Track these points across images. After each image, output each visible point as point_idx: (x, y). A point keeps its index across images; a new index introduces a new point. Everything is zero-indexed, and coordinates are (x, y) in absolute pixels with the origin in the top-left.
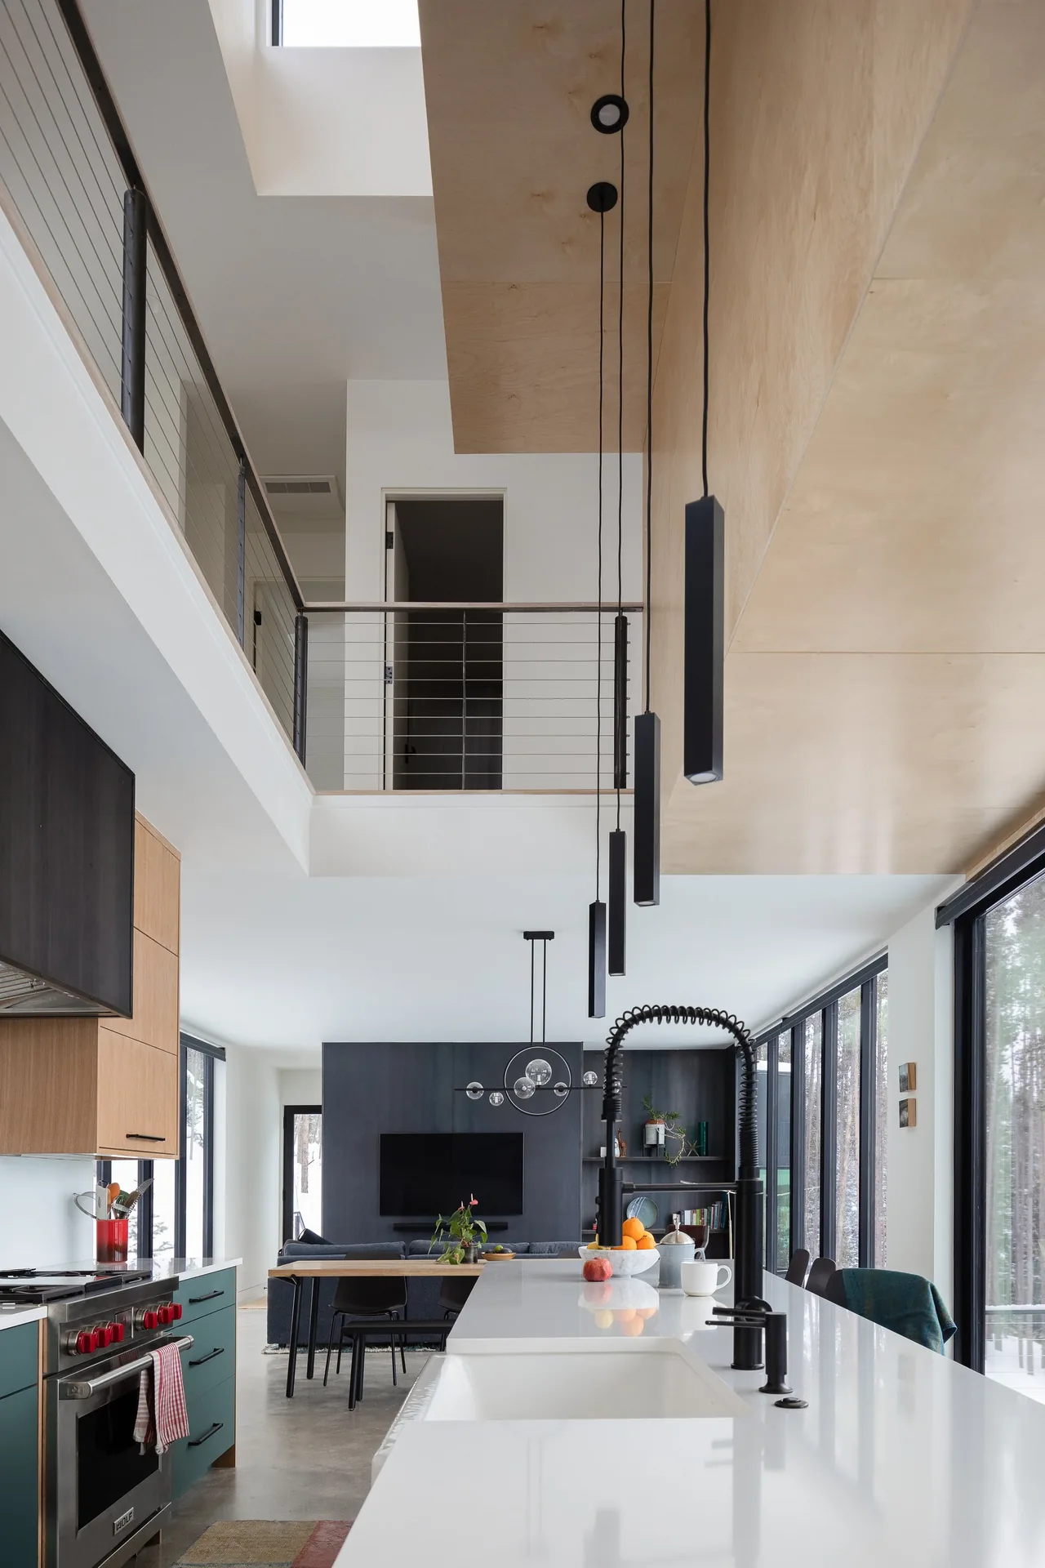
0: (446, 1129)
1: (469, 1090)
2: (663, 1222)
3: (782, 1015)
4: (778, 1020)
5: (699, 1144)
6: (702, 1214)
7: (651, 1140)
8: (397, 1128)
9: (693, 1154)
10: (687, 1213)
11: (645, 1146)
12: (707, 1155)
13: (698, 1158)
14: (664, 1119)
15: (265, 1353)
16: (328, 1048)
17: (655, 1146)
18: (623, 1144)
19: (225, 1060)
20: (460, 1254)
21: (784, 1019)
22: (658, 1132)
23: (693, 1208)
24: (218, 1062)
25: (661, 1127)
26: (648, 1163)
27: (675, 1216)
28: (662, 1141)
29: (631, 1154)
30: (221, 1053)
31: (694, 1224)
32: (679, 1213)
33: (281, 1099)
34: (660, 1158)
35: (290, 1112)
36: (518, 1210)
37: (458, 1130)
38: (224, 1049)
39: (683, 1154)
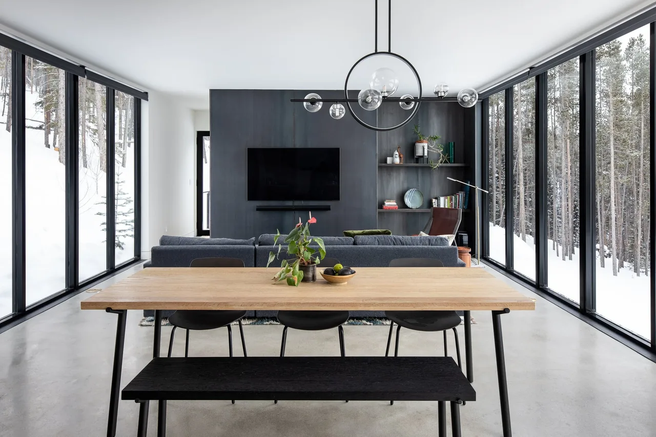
0: (290, 145)
1: (307, 101)
2: (426, 205)
3: (530, 65)
4: (527, 69)
5: (449, 156)
6: (451, 200)
7: (419, 152)
8: (258, 144)
9: (446, 162)
10: (442, 199)
11: (415, 157)
12: (454, 163)
13: (449, 165)
14: (428, 140)
15: (142, 325)
16: (213, 92)
17: (422, 157)
18: (401, 156)
19: (148, 100)
20: (299, 276)
21: (531, 68)
22: (423, 148)
23: (445, 195)
24: (143, 102)
25: (426, 145)
26: (417, 168)
27: (434, 200)
28: (426, 154)
29: (406, 162)
30: (145, 95)
31: (446, 207)
32: (436, 198)
33: (195, 128)
34: (425, 164)
35: (200, 135)
36: (336, 197)
37: (298, 146)
38: (147, 93)
39: (441, 162)
